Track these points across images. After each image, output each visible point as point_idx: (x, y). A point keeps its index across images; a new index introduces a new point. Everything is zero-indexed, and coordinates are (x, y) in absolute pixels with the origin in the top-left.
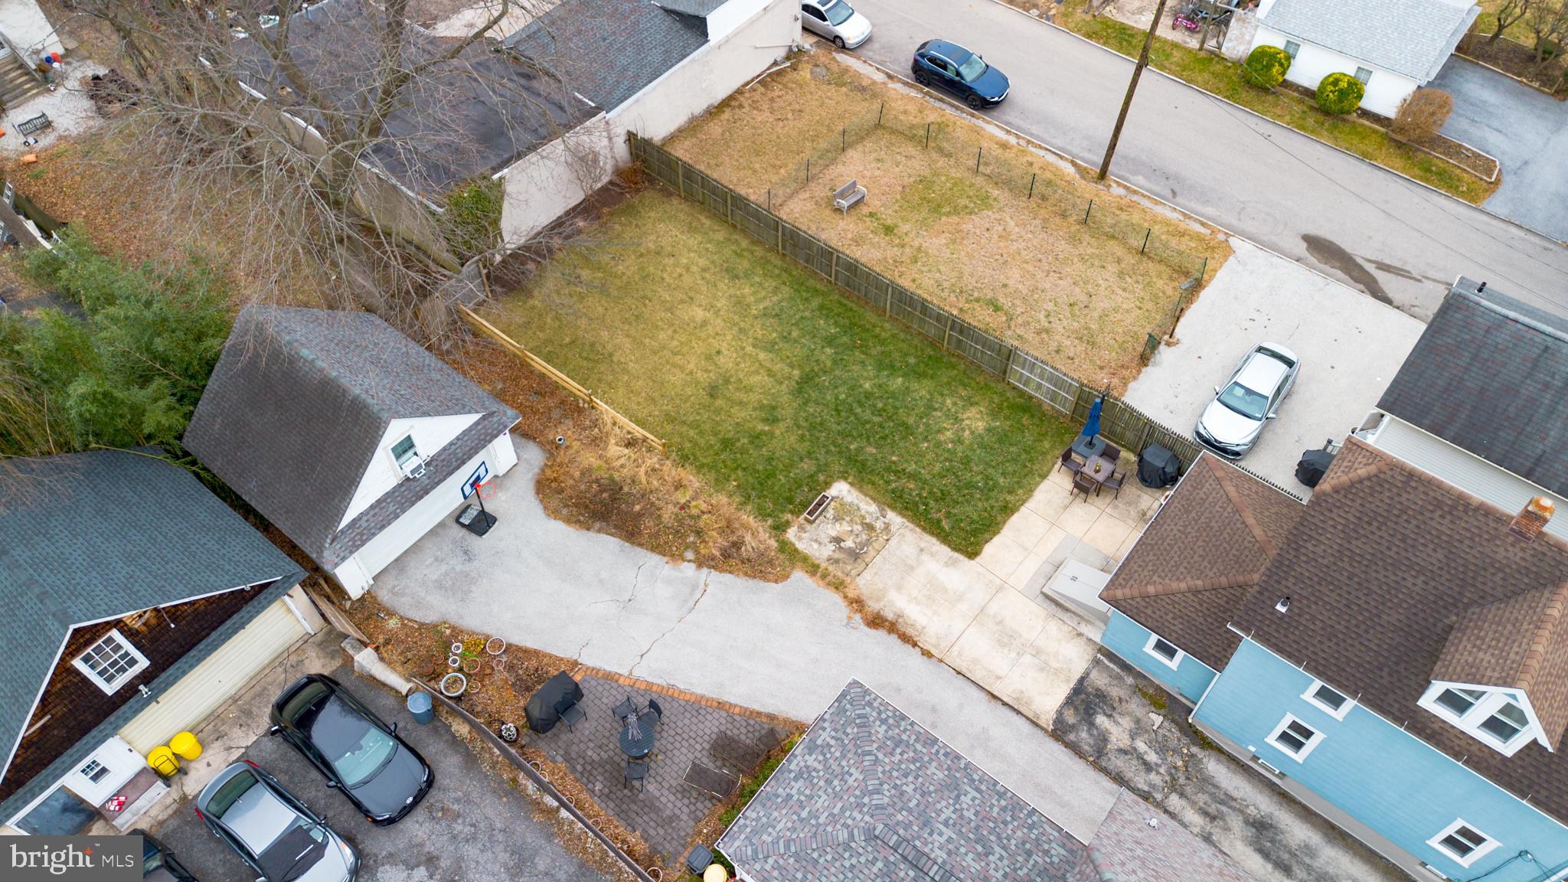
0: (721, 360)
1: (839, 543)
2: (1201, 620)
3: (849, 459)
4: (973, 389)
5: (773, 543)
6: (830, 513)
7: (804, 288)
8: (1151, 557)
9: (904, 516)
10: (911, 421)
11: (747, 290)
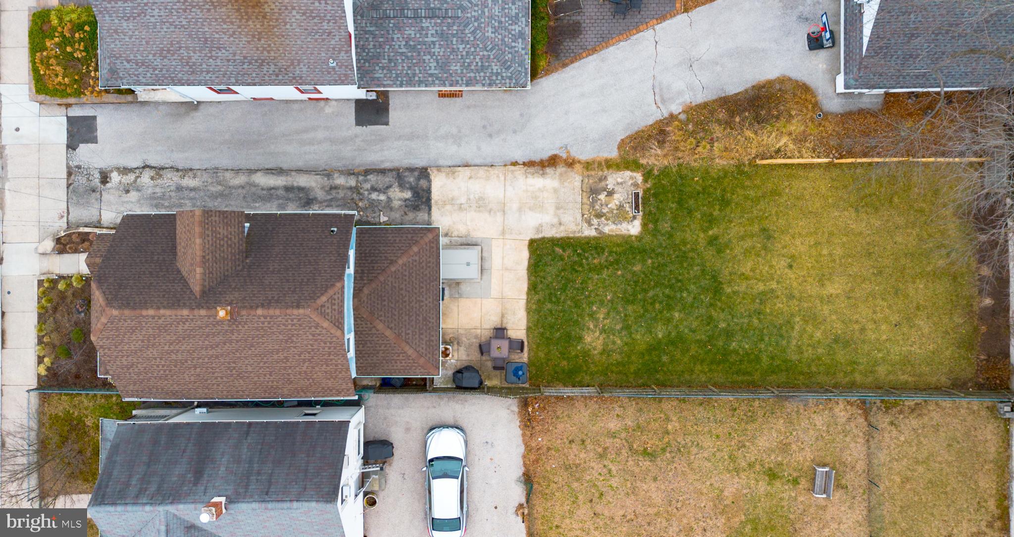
0: (783, 263)
1: (608, 192)
2: (381, 249)
3: (644, 251)
4: (612, 364)
5: (643, 161)
6: (627, 207)
7: (783, 368)
8: (427, 272)
9: (586, 237)
10: (630, 308)
11: (818, 334)
